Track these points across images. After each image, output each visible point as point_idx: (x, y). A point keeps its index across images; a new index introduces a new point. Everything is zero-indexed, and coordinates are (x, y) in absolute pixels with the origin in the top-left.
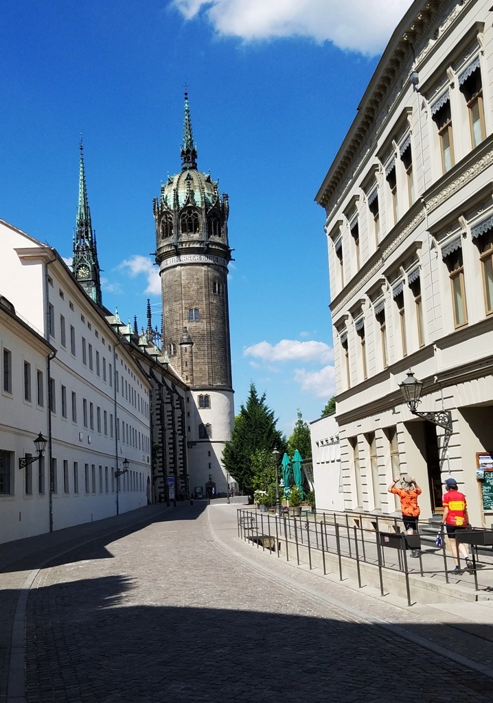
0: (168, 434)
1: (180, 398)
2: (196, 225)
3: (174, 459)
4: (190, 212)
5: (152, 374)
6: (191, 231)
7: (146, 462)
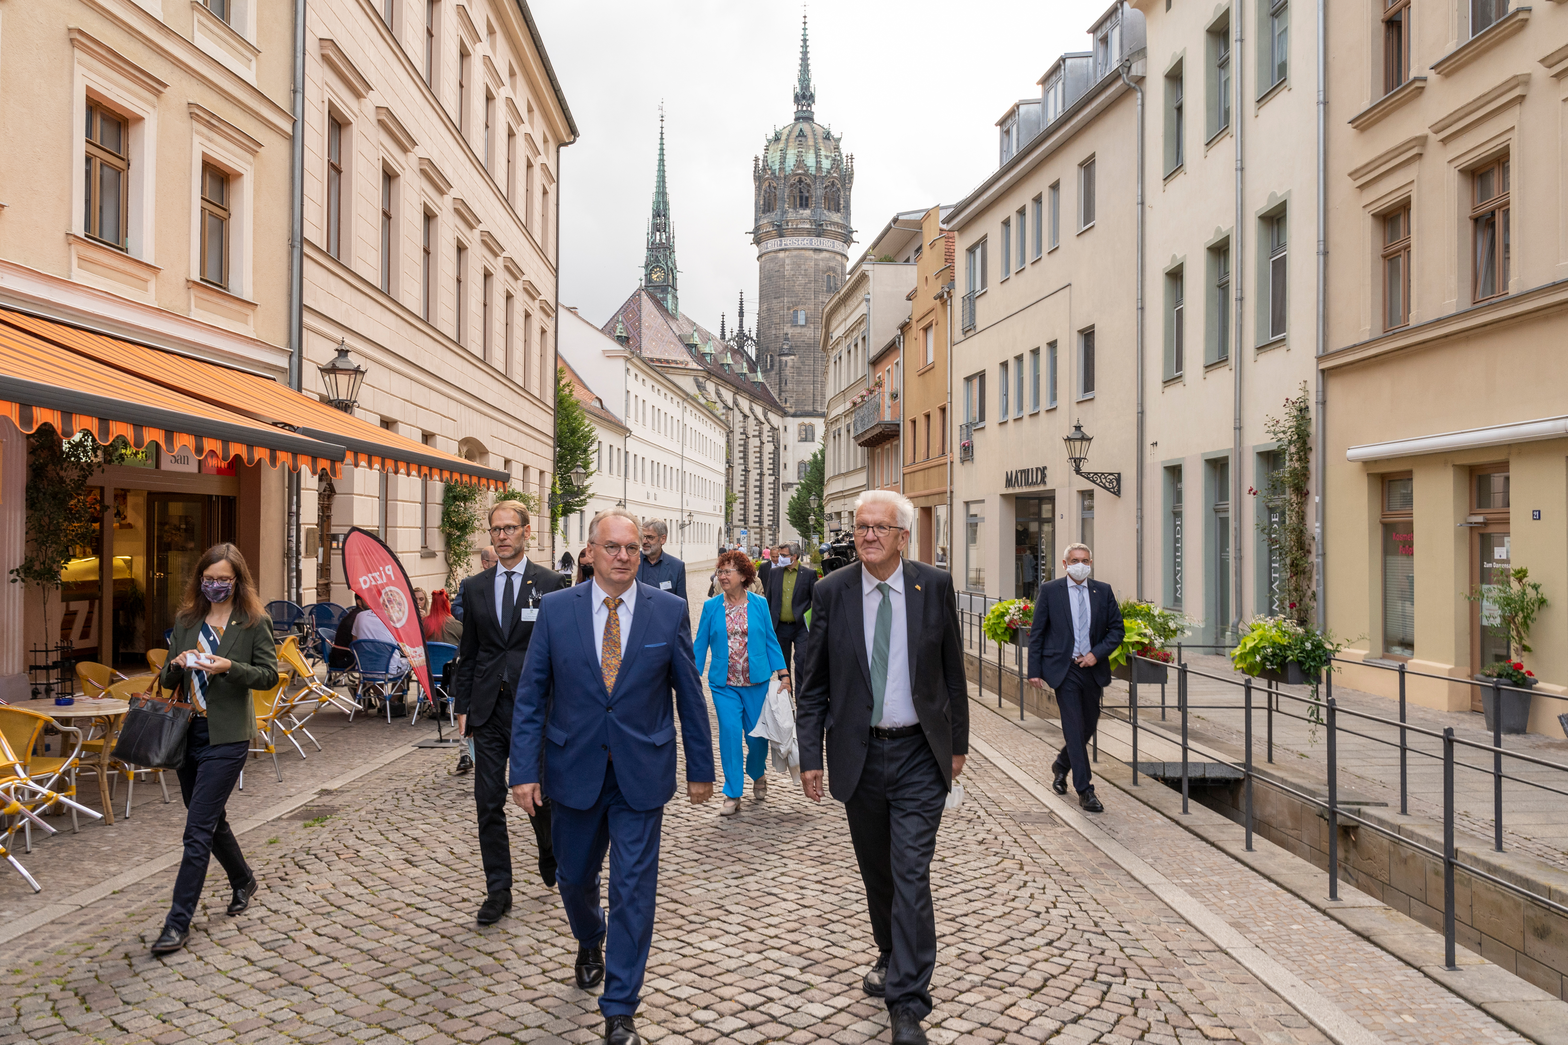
0: (754, 475)
1: (773, 429)
2: (807, 198)
3: (760, 506)
4: (800, 181)
5: (735, 403)
6: (801, 205)
7: (718, 512)
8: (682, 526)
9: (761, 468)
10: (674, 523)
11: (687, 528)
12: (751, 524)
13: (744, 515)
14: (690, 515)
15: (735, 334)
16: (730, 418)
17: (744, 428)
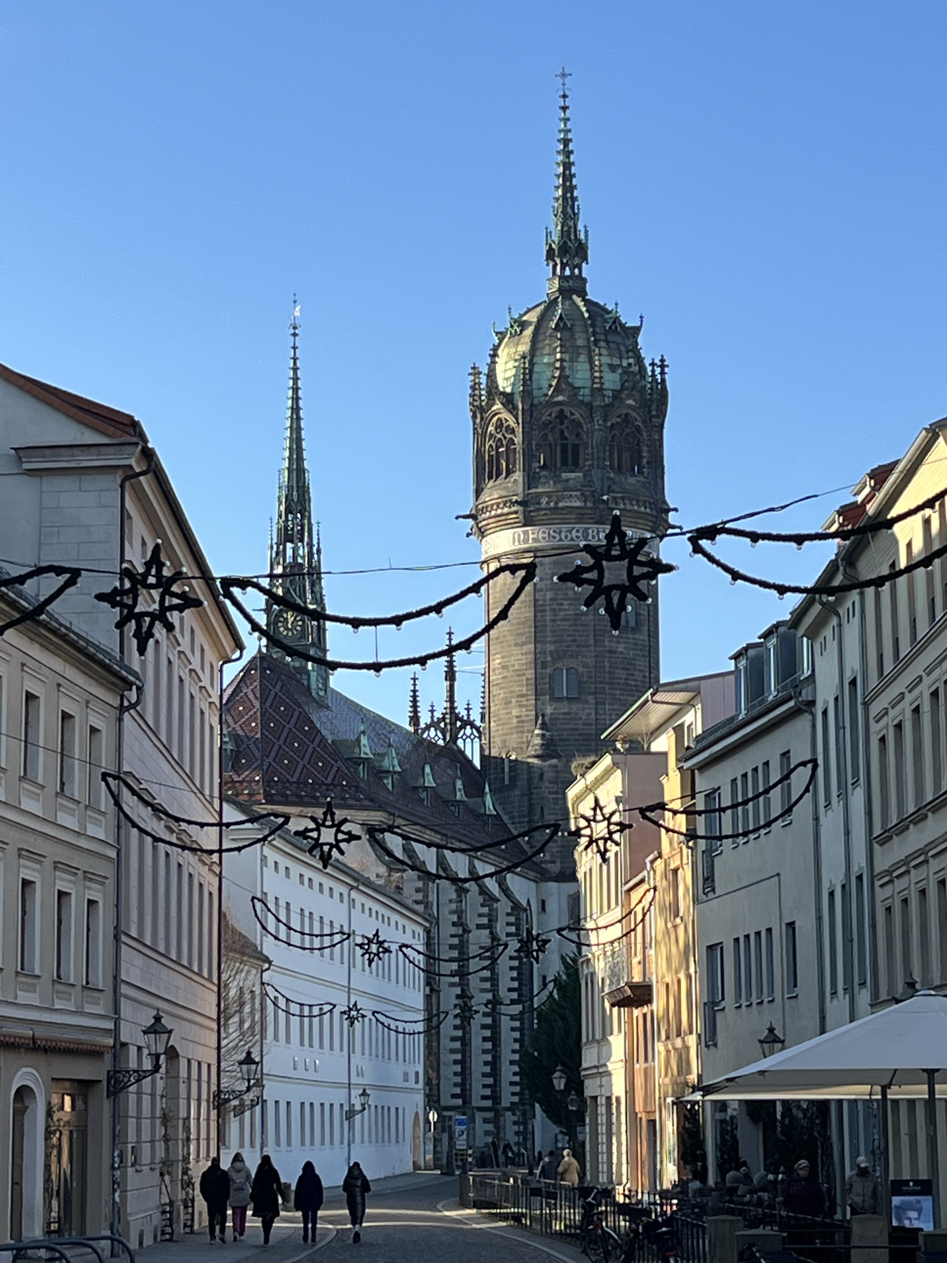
1: (517, 907)
2: (576, 447)
3: (494, 1065)
4: (561, 416)
5: (441, 862)
6: (564, 463)
7: (411, 1084)
8: (350, 1114)
9: (494, 989)
10: (337, 1108)
11: (358, 1117)
12: (476, 1102)
13: (462, 1085)
14: (364, 1094)
15: (438, 715)
16: (433, 898)
17: (460, 913)
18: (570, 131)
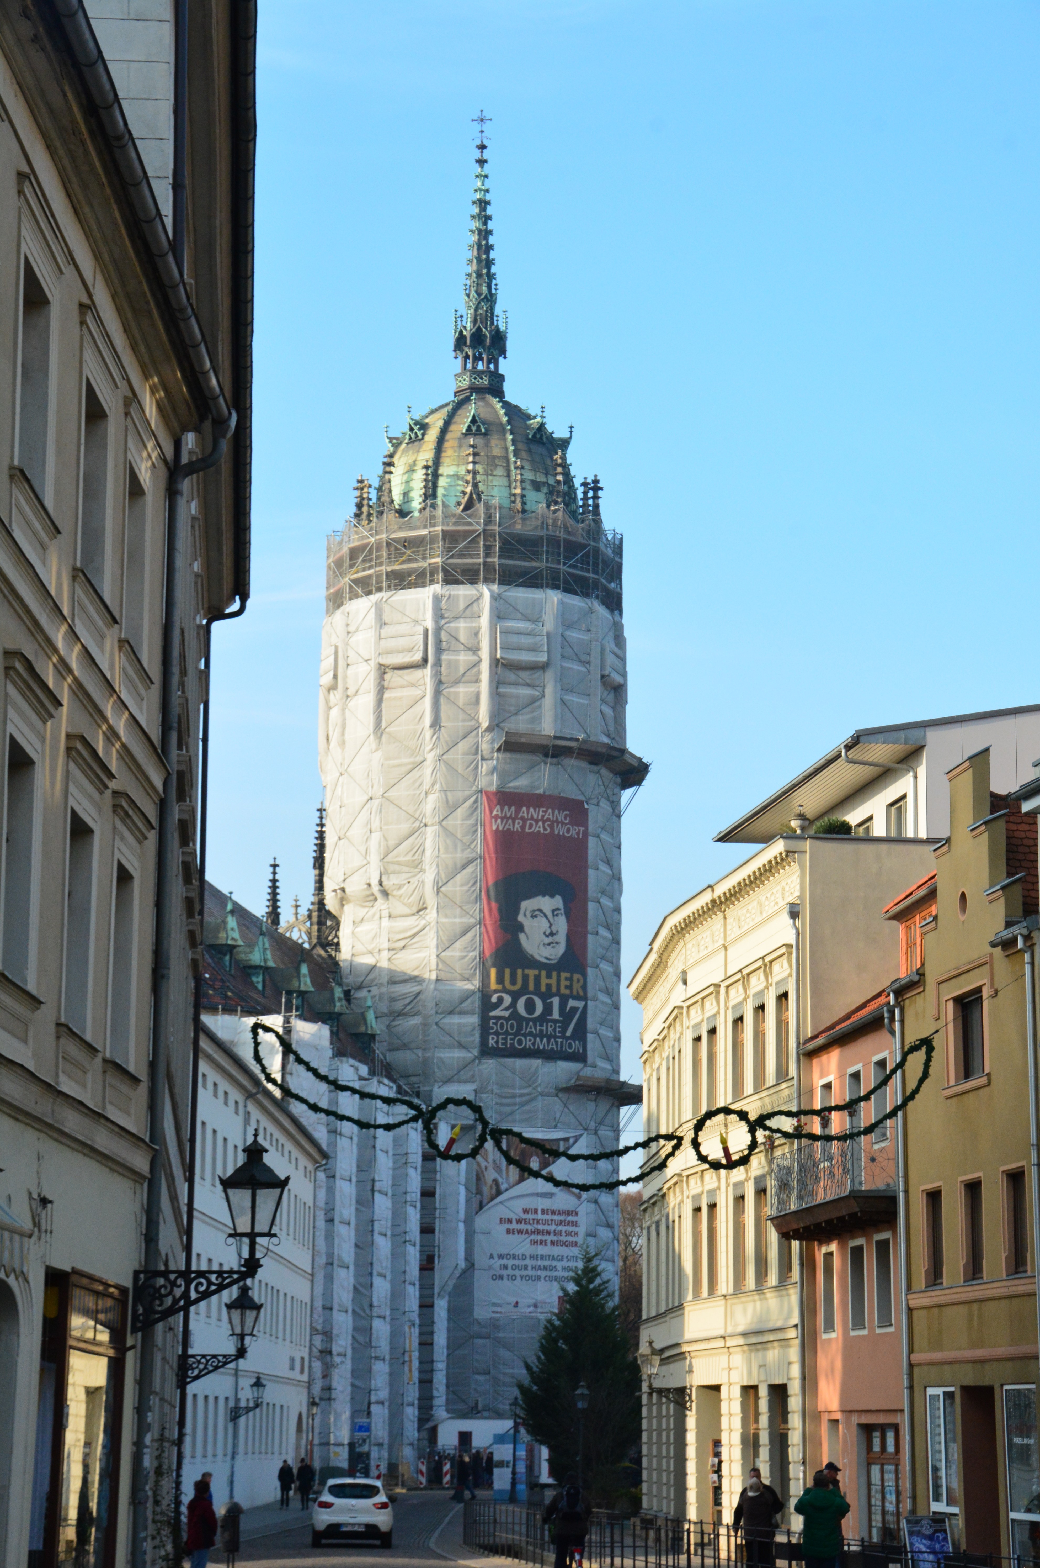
7: (297, 1373)
14: (258, 1384)
18: (487, 191)
